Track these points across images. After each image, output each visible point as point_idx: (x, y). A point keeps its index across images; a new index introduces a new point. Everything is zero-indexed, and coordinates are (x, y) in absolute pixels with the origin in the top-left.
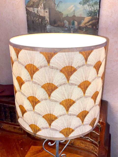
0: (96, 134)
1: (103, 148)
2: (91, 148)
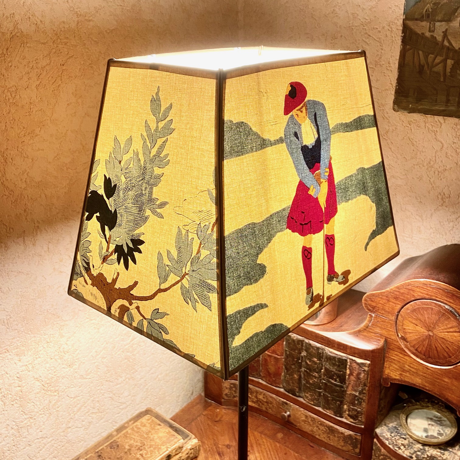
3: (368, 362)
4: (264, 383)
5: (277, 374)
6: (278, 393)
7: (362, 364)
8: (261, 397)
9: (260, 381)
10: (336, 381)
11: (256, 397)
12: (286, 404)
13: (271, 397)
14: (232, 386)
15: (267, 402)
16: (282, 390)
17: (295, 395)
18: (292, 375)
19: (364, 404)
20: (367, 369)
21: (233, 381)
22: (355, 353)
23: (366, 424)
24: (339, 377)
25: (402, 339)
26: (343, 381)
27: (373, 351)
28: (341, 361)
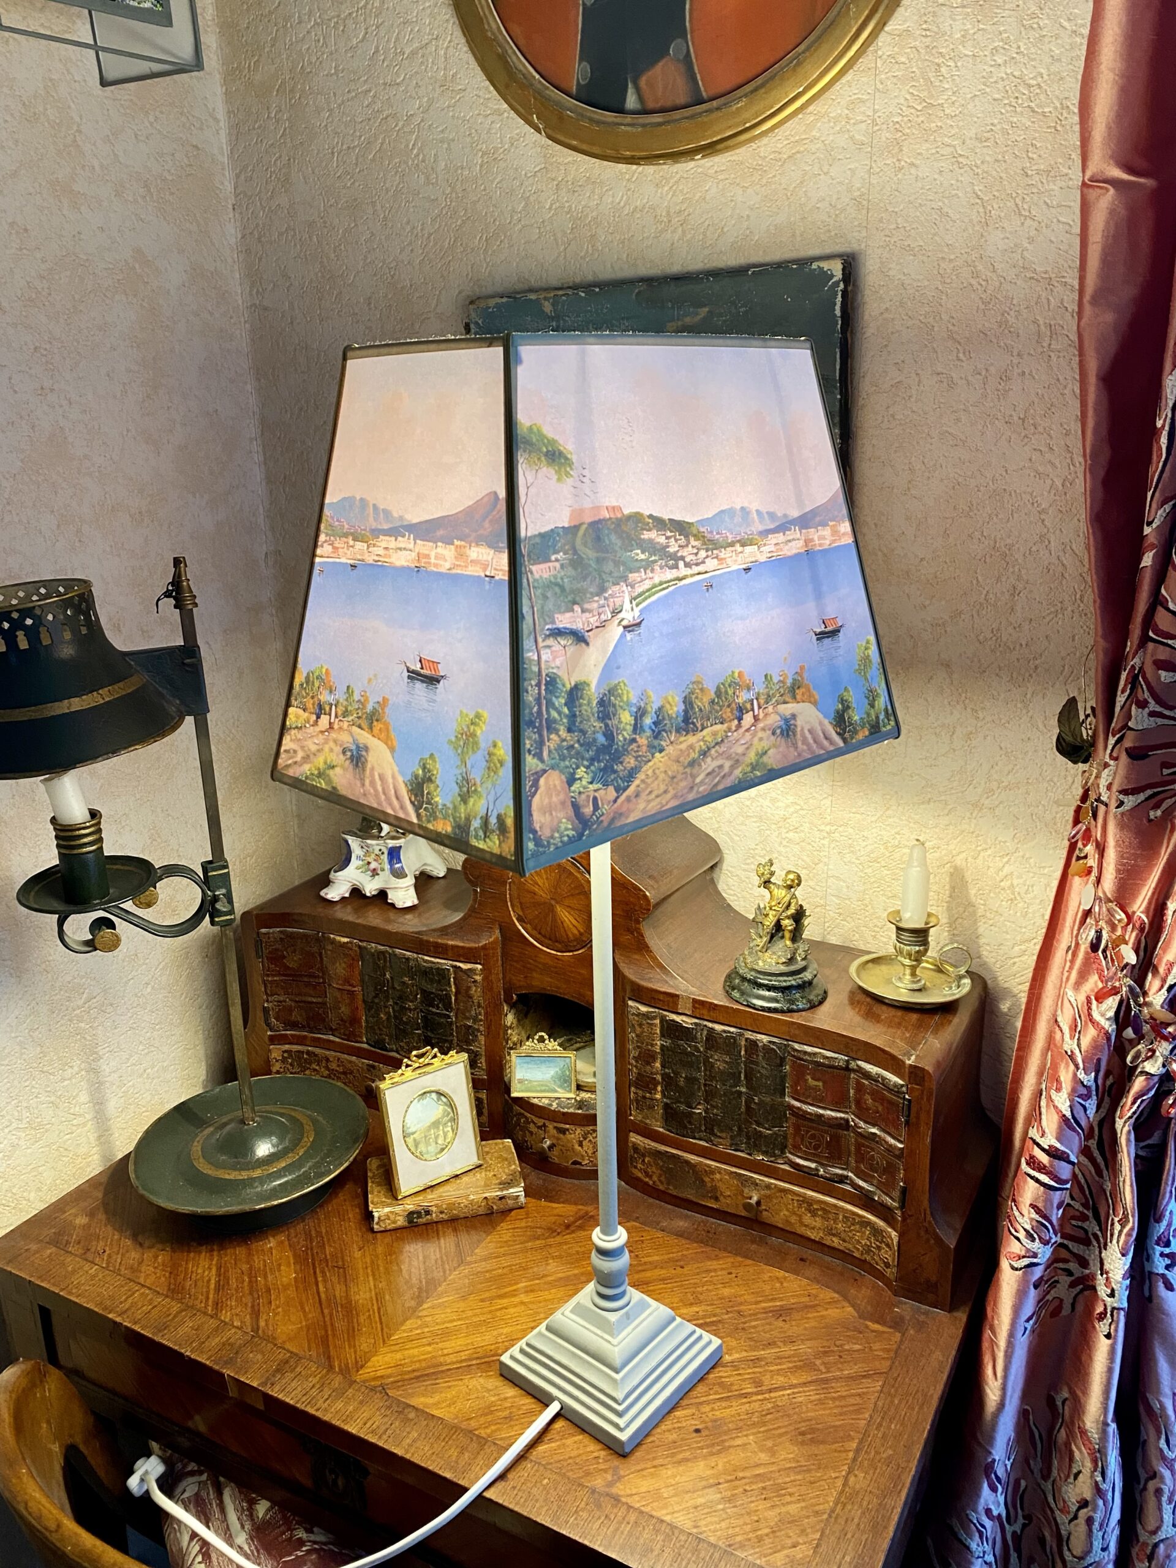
0: (886, 1142)
1: (922, 1233)
2: (859, 1242)
3: (479, 967)
4: (337, 1040)
5: (354, 1020)
6: (359, 1053)
7: (469, 970)
8: (334, 1065)
9: (332, 1038)
10: (438, 1008)
11: (327, 1068)
12: (373, 1067)
13: (351, 1062)
14: (286, 1055)
15: (344, 1073)
16: (365, 1046)
17: (386, 1050)
18: (377, 1015)
19: (482, 1039)
20: (478, 978)
21: (287, 1047)
22: (459, 956)
23: (489, 1072)
24: (441, 1000)
25: (520, 919)
26: (448, 1006)
27: (484, 948)
28: (442, 974)
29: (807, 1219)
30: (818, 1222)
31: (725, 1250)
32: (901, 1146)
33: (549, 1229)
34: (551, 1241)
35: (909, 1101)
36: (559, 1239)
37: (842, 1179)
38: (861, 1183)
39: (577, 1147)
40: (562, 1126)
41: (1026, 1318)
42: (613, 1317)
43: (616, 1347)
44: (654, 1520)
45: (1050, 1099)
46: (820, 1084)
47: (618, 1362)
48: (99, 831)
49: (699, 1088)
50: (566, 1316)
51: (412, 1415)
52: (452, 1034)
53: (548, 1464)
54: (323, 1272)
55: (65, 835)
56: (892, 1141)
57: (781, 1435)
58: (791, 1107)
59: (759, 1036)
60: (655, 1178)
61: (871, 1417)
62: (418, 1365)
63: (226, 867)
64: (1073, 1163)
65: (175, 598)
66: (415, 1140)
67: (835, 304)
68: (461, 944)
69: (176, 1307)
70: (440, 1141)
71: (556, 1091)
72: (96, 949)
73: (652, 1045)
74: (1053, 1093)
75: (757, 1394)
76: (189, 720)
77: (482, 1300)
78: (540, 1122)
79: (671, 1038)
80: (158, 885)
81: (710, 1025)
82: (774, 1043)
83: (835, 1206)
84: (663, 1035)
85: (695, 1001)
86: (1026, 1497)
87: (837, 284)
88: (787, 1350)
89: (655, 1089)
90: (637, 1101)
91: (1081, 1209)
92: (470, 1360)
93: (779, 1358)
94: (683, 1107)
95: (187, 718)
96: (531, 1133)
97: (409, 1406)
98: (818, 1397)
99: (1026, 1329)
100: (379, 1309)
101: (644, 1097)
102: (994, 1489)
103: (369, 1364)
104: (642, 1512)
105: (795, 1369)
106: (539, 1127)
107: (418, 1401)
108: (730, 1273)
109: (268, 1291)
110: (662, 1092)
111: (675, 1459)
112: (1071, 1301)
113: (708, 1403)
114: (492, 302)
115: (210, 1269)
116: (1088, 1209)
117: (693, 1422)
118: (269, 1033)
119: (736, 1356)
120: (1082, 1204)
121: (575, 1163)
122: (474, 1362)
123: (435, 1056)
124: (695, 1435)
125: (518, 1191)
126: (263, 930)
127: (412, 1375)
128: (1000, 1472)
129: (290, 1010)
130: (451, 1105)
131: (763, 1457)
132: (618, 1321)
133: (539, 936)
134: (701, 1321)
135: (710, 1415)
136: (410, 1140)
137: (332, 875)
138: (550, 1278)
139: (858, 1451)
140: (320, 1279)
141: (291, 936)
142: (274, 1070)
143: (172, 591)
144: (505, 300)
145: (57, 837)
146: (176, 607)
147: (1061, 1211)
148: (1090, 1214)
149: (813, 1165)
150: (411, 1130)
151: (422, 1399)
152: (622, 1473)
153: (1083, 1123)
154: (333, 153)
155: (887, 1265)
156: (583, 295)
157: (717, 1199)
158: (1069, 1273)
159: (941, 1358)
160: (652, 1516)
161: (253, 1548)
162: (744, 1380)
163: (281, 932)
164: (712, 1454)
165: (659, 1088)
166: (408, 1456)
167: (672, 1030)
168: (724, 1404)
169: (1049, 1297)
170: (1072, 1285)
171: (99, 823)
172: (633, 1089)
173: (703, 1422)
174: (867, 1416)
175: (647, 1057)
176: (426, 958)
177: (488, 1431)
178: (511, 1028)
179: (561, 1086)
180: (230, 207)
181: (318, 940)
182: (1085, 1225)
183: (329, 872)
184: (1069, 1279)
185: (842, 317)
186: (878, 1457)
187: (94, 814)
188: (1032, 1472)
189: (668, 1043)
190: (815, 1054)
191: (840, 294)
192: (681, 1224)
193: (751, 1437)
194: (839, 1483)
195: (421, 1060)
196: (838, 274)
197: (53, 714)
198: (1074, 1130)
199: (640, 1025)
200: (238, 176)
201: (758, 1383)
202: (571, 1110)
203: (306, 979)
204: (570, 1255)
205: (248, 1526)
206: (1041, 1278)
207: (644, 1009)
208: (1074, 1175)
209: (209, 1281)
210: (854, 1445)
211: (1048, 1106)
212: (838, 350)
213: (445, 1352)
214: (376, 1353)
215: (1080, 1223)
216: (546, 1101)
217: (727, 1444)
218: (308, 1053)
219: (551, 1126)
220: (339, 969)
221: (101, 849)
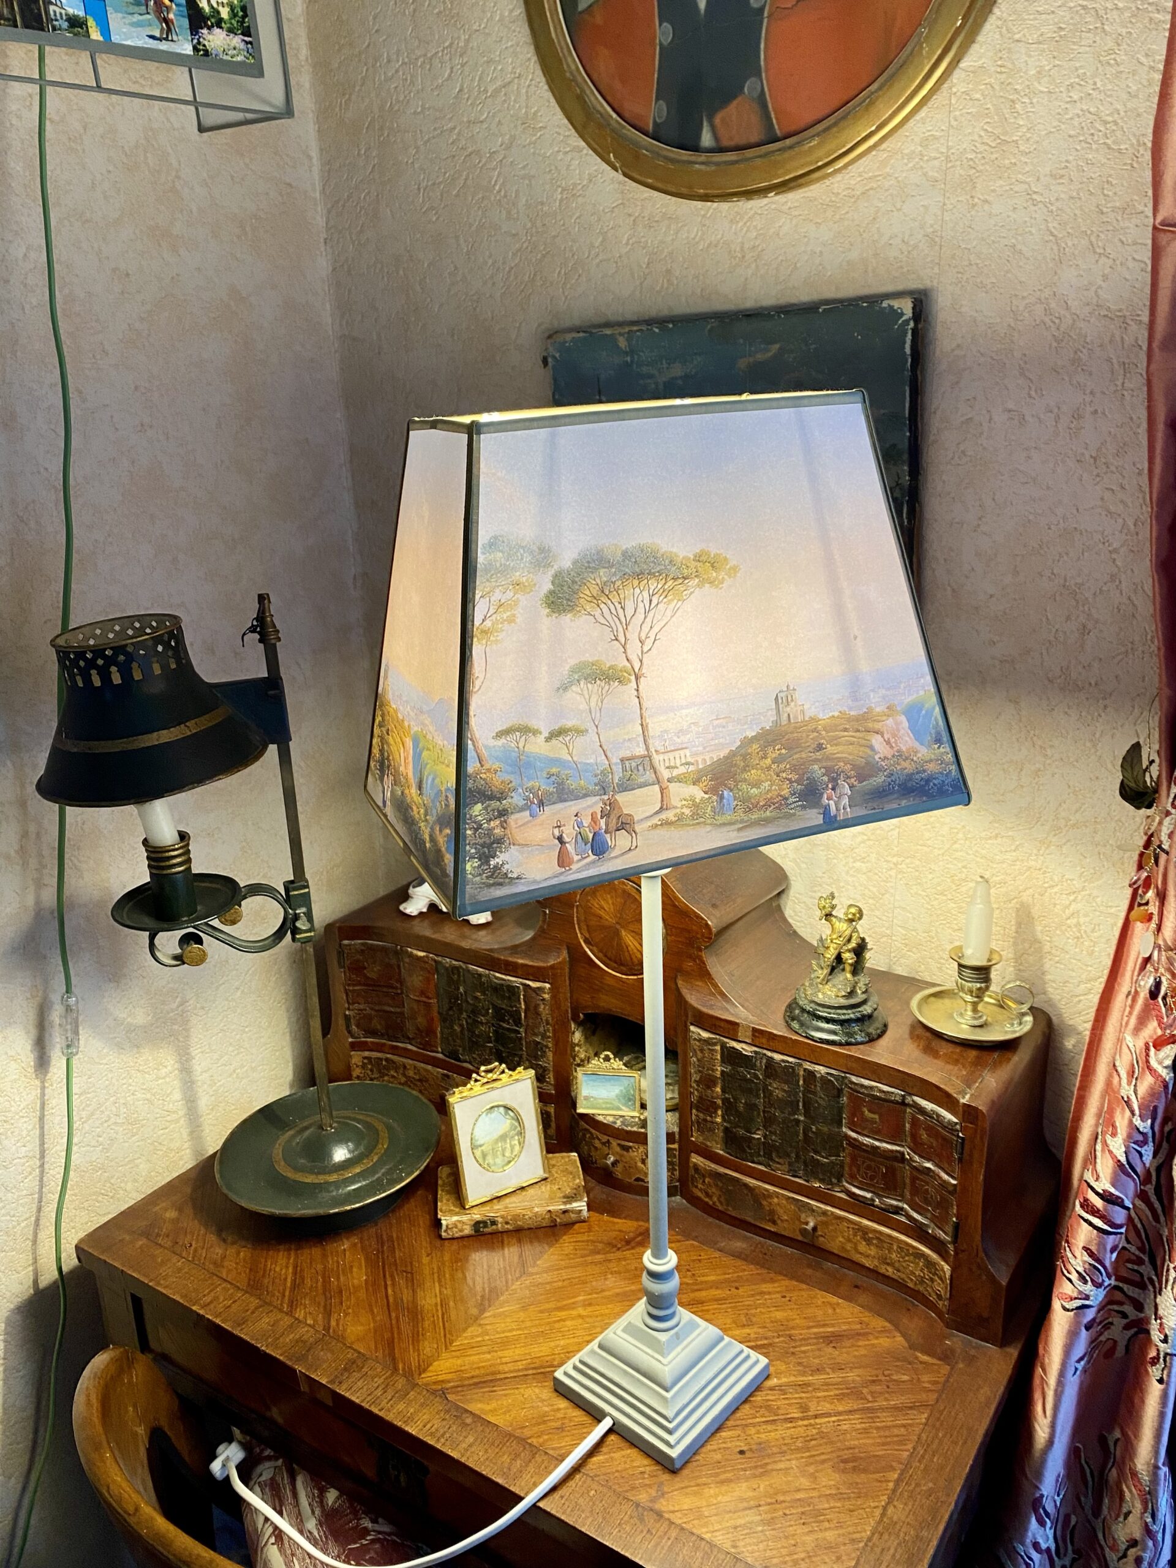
0: (940, 1178)
1: (974, 1268)
2: (913, 1273)
3: (548, 986)
4: (415, 1049)
5: (430, 1031)
6: (435, 1062)
7: (538, 988)
8: (411, 1073)
9: (410, 1047)
10: (508, 1023)
11: (404, 1075)
12: (448, 1076)
13: (426, 1070)
14: (366, 1061)
15: (420, 1080)
16: (440, 1056)
17: (459, 1060)
18: (452, 1027)
19: (550, 1055)
20: (546, 996)
21: (367, 1054)
22: (528, 974)
23: (557, 1086)
24: (511, 1016)
25: (587, 941)
26: (518, 1022)
27: (552, 967)
28: (512, 990)
29: (863, 1247)
30: (873, 1251)
31: (781, 1273)
32: (954, 1182)
33: (609, 1244)
34: (611, 1256)
35: (962, 1139)
36: (619, 1254)
37: (898, 1210)
38: (916, 1215)
39: (640, 1164)
40: (623, 1143)
41: (1077, 1358)
42: (663, 1337)
43: (666, 1366)
44: (694, 1538)
45: (1105, 1144)
46: (876, 1117)
47: (668, 1380)
48: (188, 852)
49: (759, 1114)
50: (616, 1334)
51: (469, 1421)
52: (521, 1049)
53: (596, 1476)
54: (392, 1276)
55: (156, 856)
56: (945, 1177)
57: (823, 1462)
58: (847, 1137)
59: (818, 1068)
60: (715, 1199)
61: (914, 1449)
62: (477, 1372)
63: (307, 887)
64: (1128, 1209)
65: (259, 633)
66: (483, 1152)
67: (904, 343)
68: (531, 963)
69: (255, 1302)
70: (507, 1154)
71: (621, 1109)
72: (184, 963)
73: (713, 1070)
74: (1108, 1138)
75: (802, 1419)
76: (273, 749)
77: (541, 1312)
78: (605, 1138)
79: (731, 1064)
80: (243, 903)
81: (769, 1054)
82: (831, 1075)
83: (890, 1236)
84: (723, 1061)
85: (754, 1030)
86: (1076, 1532)
87: (907, 322)
88: (835, 1377)
89: (715, 1112)
90: (698, 1122)
91: (1137, 1253)
92: (526, 1369)
93: (827, 1384)
94: (742, 1132)
95: (271, 746)
96: (596, 1148)
97: (467, 1411)
98: (863, 1425)
99: (1076, 1369)
100: (443, 1314)
101: (705, 1120)
102: (1042, 1523)
103: (431, 1368)
104: (682, 1529)
105: (841, 1397)
106: (604, 1144)
107: (476, 1407)
108: (784, 1297)
109: (341, 1292)
110: (723, 1117)
111: (718, 1479)
112: (1125, 1343)
113: (754, 1425)
114: (569, 337)
115: (287, 1267)
116: (1144, 1253)
117: (738, 1443)
118: (350, 1040)
119: (784, 1380)
120: (1139, 1249)
121: (638, 1179)
122: (530, 1372)
123: (503, 1072)
124: (739, 1456)
125: (581, 1205)
126: (346, 942)
127: (471, 1382)
128: (1050, 1508)
129: (370, 1018)
130: (518, 1119)
131: (805, 1482)
132: (668, 1341)
133: (604, 959)
134: (752, 1344)
135: (755, 1437)
136: (478, 1153)
137: (411, 891)
138: (607, 1293)
139: (898, 1482)
140: (389, 1283)
141: (371, 948)
142: (354, 1074)
143: (257, 626)
144: (581, 335)
145: (148, 858)
146: (260, 641)
147: (1115, 1255)
148: (1146, 1259)
149: (869, 1195)
150: (478, 1143)
151: (480, 1406)
152: (666, 1489)
153: (1139, 1169)
154: (419, 189)
155: (939, 1297)
156: (657, 330)
157: (774, 1223)
158: (1124, 1315)
159: (989, 1393)
160: (693, 1534)
161: (322, 1533)
162: (790, 1405)
163: (362, 944)
164: (755, 1476)
165: (720, 1112)
166: (463, 1460)
167: (732, 1057)
168: (769, 1427)
169: (1102, 1338)
170: (1127, 1327)
171: (188, 845)
172: (694, 1111)
173: (749, 1444)
174: (910, 1447)
175: (708, 1082)
176: (498, 975)
177: (541, 1440)
178: (578, 1045)
179: (625, 1105)
180: (322, 240)
181: (396, 953)
182: (1142, 1269)
183: (407, 886)
184: (1125, 1321)
185: (912, 355)
186: (918, 1490)
187: (183, 836)
188: (1083, 1508)
189: (728, 1069)
190: (872, 1088)
191: (910, 332)
192: (739, 1245)
193: (794, 1462)
194: (878, 1513)
195: (490, 1075)
196: (908, 312)
197: (143, 745)
198: (1129, 1176)
199: (702, 1050)
200: (329, 212)
201: (804, 1408)
202: (635, 1129)
203: (385, 990)
204: (627, 1271)
205: (318, 1512)
206: (1094, 1320)
207: (705, 1035)
208: (1130, 1219)
209: (285, 1279)
210: (896, 1476)
211: (1103, 1151)
212: (907, 389)
213: (504, 1360)
214: (438, 1359)
215: (1136, 1267)
216: (611, 1119)
217: (769, 1467)
218: (387, 1060)
219: (614, 1143)
220: (415, 980)
221: (189, 869)
